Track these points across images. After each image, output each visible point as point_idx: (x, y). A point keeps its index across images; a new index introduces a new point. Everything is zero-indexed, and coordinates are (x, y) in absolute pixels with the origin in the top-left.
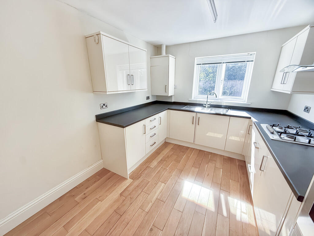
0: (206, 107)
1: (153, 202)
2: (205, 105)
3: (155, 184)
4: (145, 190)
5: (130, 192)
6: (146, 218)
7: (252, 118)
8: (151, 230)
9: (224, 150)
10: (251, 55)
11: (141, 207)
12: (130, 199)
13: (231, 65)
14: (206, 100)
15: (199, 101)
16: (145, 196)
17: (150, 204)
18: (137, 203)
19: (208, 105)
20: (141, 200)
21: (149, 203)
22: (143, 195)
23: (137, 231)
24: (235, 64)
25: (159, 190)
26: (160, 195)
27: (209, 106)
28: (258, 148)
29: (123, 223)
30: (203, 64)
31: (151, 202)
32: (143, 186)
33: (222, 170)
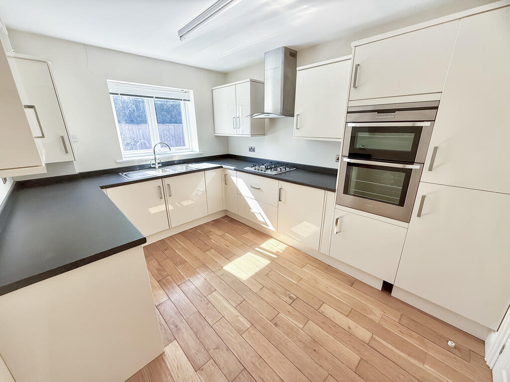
0: (157, 168)
1: (238, 314)
2: (154, 166)
3: (207, 304)
4: (212, 321)
5: (203, 350)
6: (259, 328)
7: (224, 166)
8: (276, 325)
9: (208, 215)
10: (186, 92)
11: (240, 332)
12: (217, 351)
13: (159, 102)
14: (153, 157)
15: (139, 161)
16: (223, 324)
17: (241, 319)
18: (231, 338)
19: (159, 163)
20: (229, 332)
21: (238, 321)
22: (220, 326)
23: (274, 343)
24: (167, 102)
25: (223, 301)
26: (231, 302)
27: (161, 165)
28: (259, 189)
29: (257, 364)
30: (121, 94)
31: (238, 316)
32: (200, 324)
33: (226, 234)
